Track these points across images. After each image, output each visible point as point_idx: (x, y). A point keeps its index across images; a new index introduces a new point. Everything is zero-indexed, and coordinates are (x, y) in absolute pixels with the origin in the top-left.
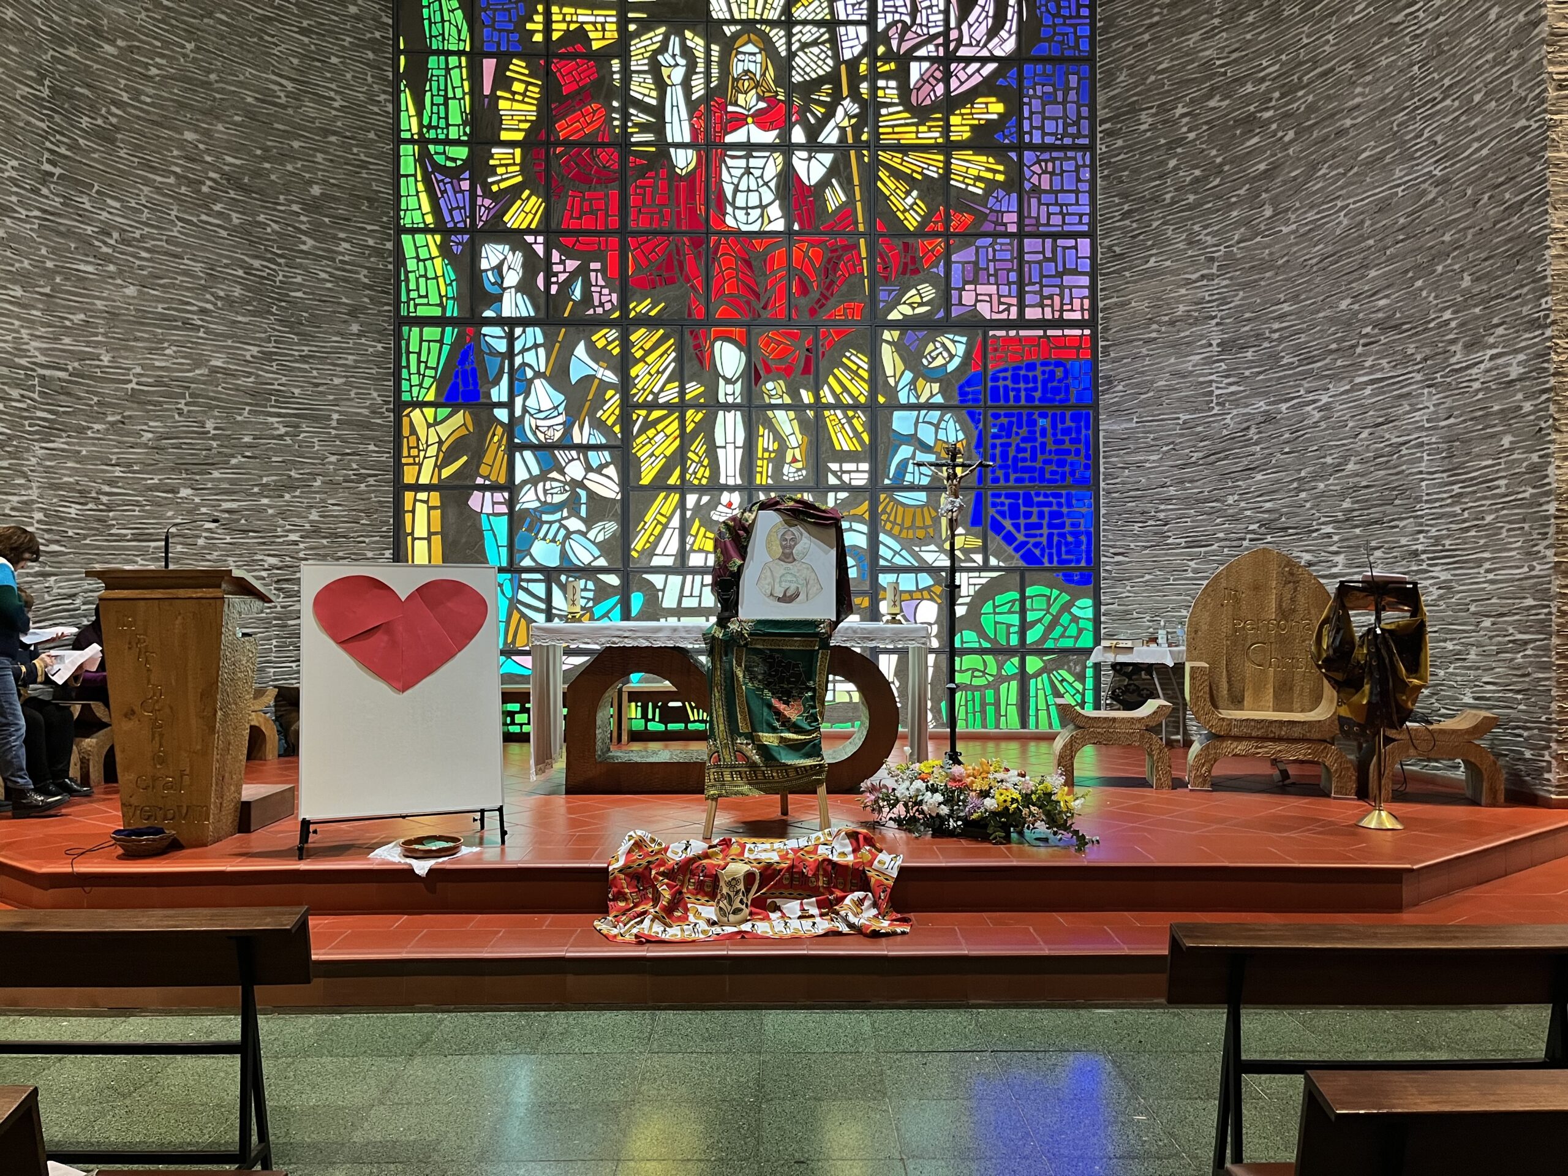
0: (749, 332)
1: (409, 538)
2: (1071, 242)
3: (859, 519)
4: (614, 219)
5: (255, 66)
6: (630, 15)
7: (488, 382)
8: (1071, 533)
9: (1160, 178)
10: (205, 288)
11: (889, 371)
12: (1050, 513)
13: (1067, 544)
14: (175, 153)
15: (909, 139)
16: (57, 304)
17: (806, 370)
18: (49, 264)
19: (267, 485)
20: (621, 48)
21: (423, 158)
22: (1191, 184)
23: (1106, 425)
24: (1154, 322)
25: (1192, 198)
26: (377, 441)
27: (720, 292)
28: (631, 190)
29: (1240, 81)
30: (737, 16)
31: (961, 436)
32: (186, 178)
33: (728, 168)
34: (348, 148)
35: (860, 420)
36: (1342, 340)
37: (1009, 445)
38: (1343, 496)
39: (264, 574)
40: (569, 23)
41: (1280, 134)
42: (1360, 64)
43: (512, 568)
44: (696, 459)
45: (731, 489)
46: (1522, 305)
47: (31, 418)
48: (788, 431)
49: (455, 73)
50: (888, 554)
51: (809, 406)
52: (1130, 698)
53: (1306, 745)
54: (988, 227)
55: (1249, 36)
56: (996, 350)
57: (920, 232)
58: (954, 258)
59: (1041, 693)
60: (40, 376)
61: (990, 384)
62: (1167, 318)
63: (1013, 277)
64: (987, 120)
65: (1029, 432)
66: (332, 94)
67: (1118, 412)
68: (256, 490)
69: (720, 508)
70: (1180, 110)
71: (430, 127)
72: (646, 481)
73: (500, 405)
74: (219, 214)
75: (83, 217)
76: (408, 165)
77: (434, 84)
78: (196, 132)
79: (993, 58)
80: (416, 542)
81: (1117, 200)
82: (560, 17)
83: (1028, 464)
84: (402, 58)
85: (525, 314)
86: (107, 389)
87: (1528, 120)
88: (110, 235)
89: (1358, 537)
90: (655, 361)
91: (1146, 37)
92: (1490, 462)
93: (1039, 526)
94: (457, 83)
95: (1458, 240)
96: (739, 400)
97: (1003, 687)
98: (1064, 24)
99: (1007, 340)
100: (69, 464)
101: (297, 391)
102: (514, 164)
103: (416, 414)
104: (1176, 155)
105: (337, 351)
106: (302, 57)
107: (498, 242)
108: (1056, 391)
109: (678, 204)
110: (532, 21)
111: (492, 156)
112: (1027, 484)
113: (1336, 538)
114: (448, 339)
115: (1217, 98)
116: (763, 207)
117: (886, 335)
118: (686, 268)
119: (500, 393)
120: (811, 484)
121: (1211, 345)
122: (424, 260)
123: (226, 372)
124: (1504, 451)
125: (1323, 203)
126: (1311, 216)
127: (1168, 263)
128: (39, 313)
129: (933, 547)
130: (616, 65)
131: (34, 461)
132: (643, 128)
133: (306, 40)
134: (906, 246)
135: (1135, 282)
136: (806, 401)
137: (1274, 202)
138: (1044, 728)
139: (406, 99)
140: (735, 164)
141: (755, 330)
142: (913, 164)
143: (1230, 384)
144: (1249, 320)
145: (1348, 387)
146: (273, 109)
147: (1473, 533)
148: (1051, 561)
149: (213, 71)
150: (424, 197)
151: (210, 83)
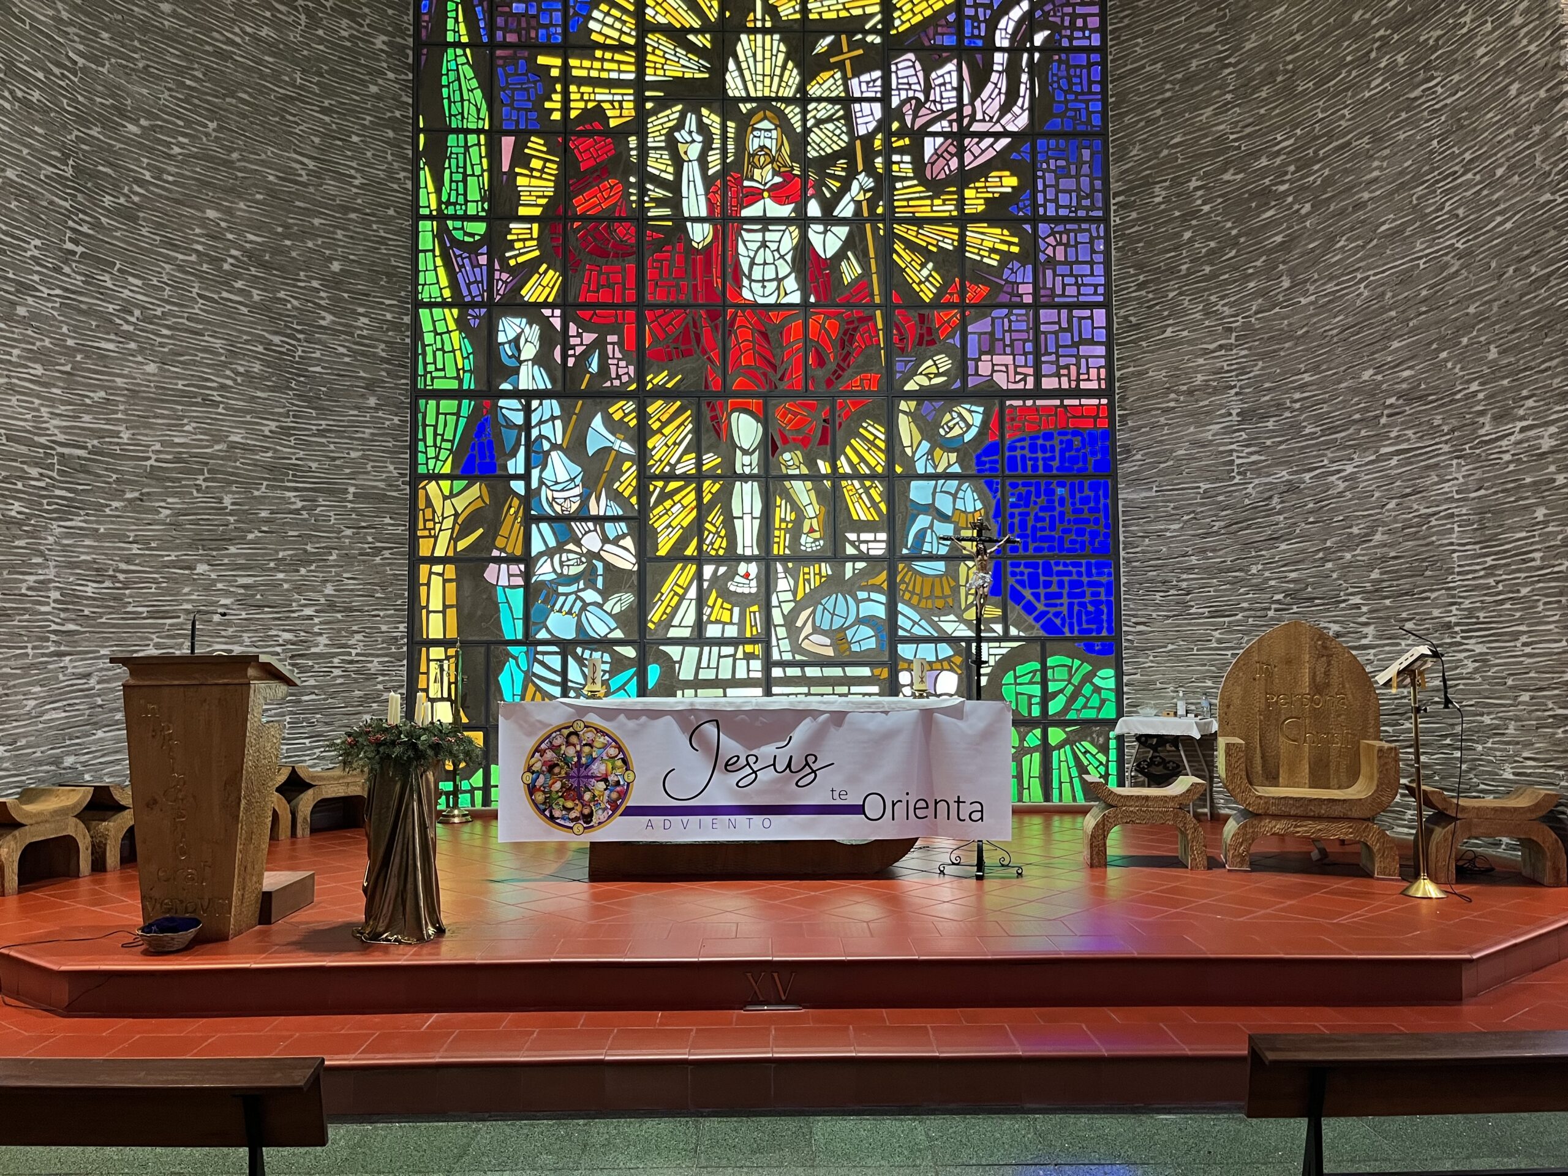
0: (765, 404)
1: (424, 612)
2: (1087, 313)
3: (878, 589)
4: (630, 294)
5: (275, 145)
6: (647, 94)
7: (505, 454)
8: (1091, 603)
9: (1174, 249)
10: (224, 365)
11: (906, 442)
12: (1070, 582)
13: (1088, 613)
14: (198, 231)
15: (924, 212)
16: (77, 383)
17: (823, 441)
18: (70, 342)
19: (284, 559)
20: (639, 125)
21: (442, 234)
22: (1207, 254)
23: (1125, 494)
24: (1174, 392)
25: (1208, 269)
26: (393, 514)
27: (737, 364)
28: (647, 263)
29: (1255, 155)
30: (753, 94)
31: (979, 505)
32: (208, 255)
33: (744, 242)
34: (367, 224)
35: (877, 491)
36: (1365, 410)
37: (1028, 514)
38: (1371, 567)
39: (278, 649)
40: (586, 102)
41: (1296, 207)
42: (1378, 138)
43: (528, 641)
44: (713, 530)
45: (748, 559)
46: (1553, 377)
47: (50, 497)
48: (806, 501)
49: (474, 151)
50: (908, 625)
51: (826, 477)
52: (1158, 771)
53: (1346, 824)
54: (1004, 298)
55: (1262, 111)
56: (1013, 419)
57: (936, 303)
58: (970, 329)
59: (1063, 764)
60: (58, 454)
61: (1007, 454)
62: (1185, 388)
63: (1029, 346)
64: (1001, 193)
65: (1048, 501)
66: (353, 172)
67: (1136, 481)
68: (272, 565)
69: (737, 579)
70: (1194, 184)
71: (448, 203)
72: (662, 552)
73: (517, 477)
74: (241, 291)
75: (105, 295)
76: (426, 240)
77: (453, 162)
78: (218, 210)
79: (1005, 134)
80: (431, 615)
81: (1132, 271)
82: (578, 96)
83: (1047, 533)
84: (422, 136)
85: (542, 387)
86: (127, 466)
87: (1553, 194)
88: (131, 313)
89: (1388, 608)
90: (673, 432)
91: (1159, 112)
92: (1524, 534)
93: (1059, 596)
94: (476, 160)
95: (1482, 313)
96: (756, 471)
97: (1026, 760)
98: (1076, 100)
99: (1023, 408)
100: (87, 542)
101: (314, 465)
102: (532, 239)
103: (432, 487)
104: (1190, 227)
105: (353, 424)
106: (323, 136)
107: (515, 315)
108: (1074, 460)
109: (694, 277)
110: (551, 100)
111: (509, 231)
112: (1046, 553)
113: (1364, 609)
114: (465, 412)
115: (1232, 171)
116: (779, 280)
117: (903, 405)
118: (703, 340)
119: (516, 465)
120: (829, 554)
121: (1230, 414)
122: (441, 334)
123: (245, 448)
124: (1538, 523)
125: (1343, 275)
126: (1331, 287)
127: (1185, 333)
128: (59, 391)
129: (952, 617)
130: (633, 141)
131: (51, 539)
132: (660, 202)
133: (327, 119)
134: (922, 318)
135: (1152, 352)
136: (823, 471)
137: (1292, 273)
138: (1067, 800)
139: (426, 176)
140: (752, 238)
141: (773, 402)
142: (929, 236)
143: (1252, 453)
144: (1269, 389)
145: (1373, 457)
146: (294, 188)
147: (1508, 606)
148: (1072, 631)
149: (235, 150)
150: (441, 271)
151: (232, 162)
